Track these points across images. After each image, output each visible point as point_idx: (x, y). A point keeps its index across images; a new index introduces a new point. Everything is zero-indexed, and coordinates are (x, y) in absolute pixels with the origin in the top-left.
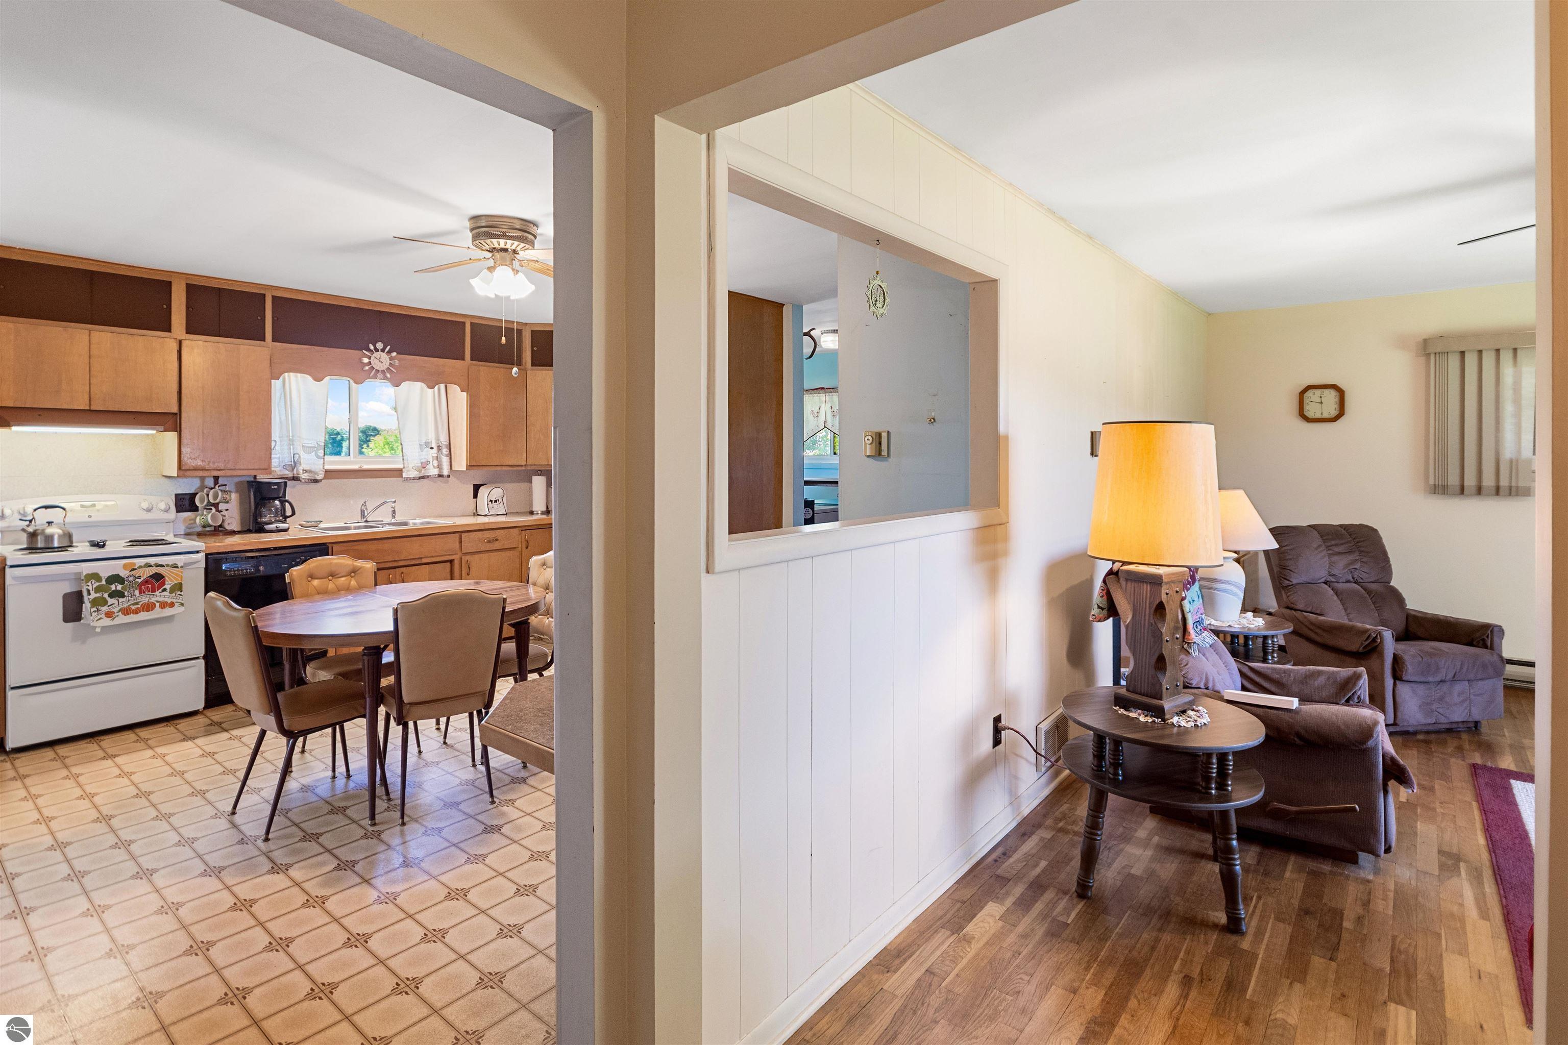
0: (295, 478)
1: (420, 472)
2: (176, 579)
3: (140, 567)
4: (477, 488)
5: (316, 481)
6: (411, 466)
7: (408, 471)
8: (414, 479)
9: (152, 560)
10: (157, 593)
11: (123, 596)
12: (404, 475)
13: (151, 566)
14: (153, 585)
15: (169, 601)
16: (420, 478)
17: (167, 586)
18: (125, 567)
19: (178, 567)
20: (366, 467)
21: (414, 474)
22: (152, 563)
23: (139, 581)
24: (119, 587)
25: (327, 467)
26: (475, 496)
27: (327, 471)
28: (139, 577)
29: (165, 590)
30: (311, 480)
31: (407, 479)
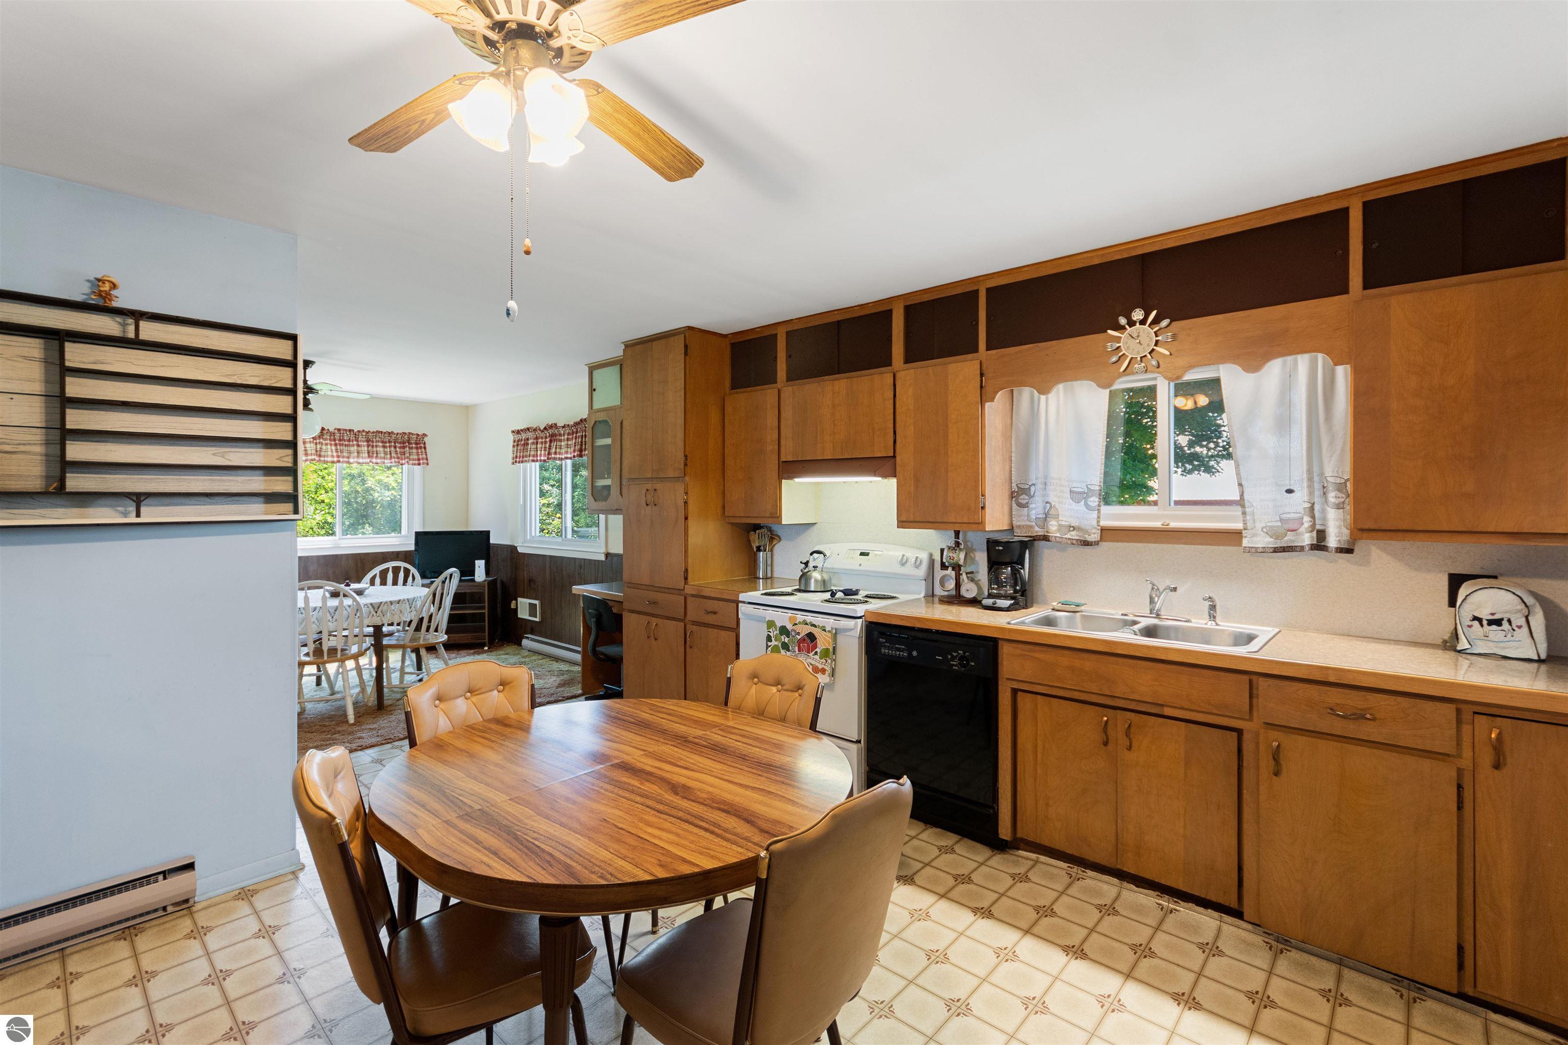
0: (1046, 538)
1: (1277, 537)
2: (825, 645)
3: (800, 623)
4: (1456, 582)
5: (1086, 543)
6: (1259, 525)
7: (1254, 535)
8: (1264, 551)
9: (810, 618)
10: (811, 654)
11: (789, 650)
12: (1245, 542)
13: (806, 624)
14: (808, 646)
15: (820, 667)
16: (1276, 550)
17: (818, 650)
18: (790, 618)
19: (824, 630)
20: (1174, 525)
21: (1264, 541)
22: (808, 622)
23: (799, 637)
24: (786, 640)
25: (1105, 523)
26: (1452, 602)
27: (1103, 530)
28: (798, 634)
29: (816, 653)
30: (1081, 541)
31: (1250, 550)
